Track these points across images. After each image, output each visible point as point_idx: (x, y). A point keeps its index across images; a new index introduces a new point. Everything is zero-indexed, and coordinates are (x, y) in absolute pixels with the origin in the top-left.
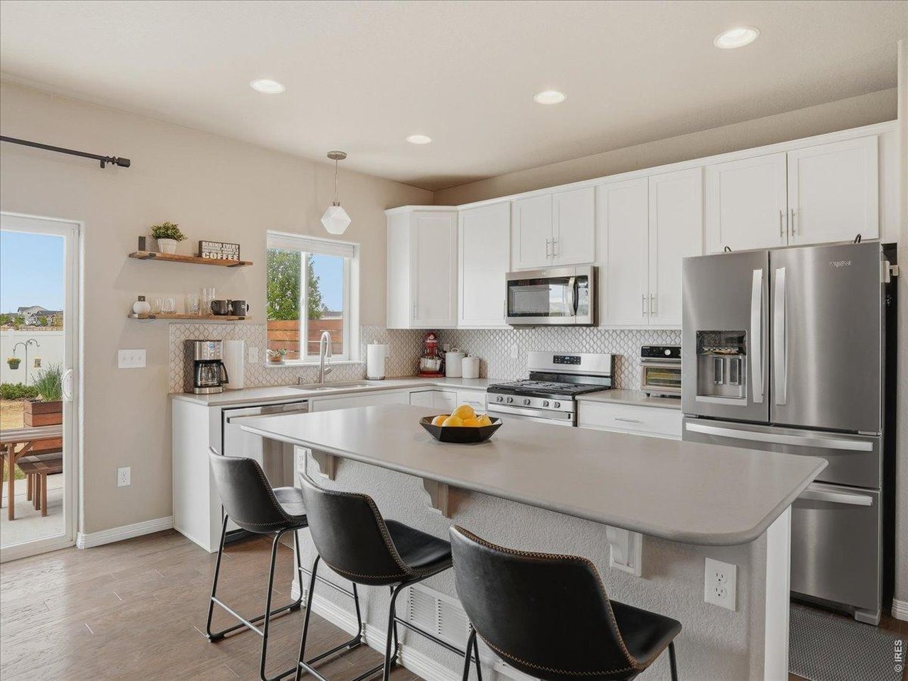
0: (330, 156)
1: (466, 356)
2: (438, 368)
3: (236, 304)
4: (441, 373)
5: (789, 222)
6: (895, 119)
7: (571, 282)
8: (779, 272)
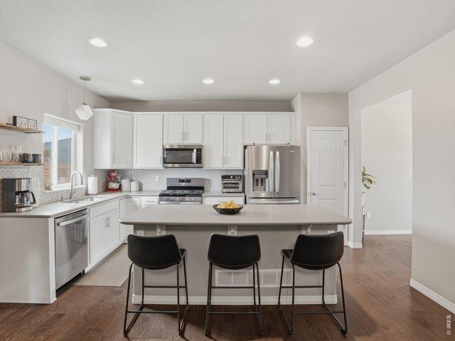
0: (81, 78)
1: (132, 181)
2: (118, 187)
3: (35, 156)
4: (120, 189)
5: (268, 136)
6: (294, 111)
7: (195, 150)
8: (278, 153)
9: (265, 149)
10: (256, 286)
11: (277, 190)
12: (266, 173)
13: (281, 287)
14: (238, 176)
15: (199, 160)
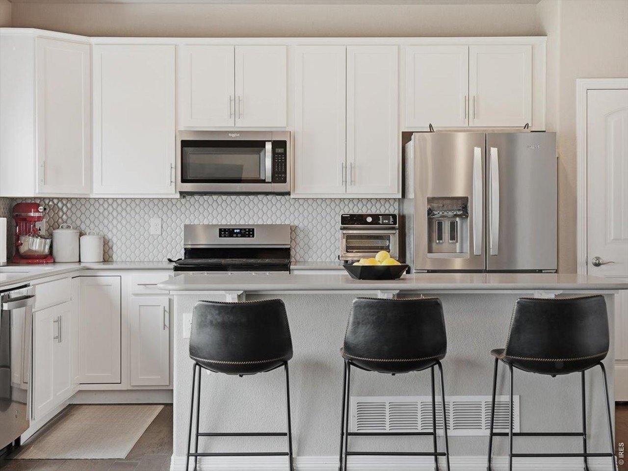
1: (82, 234)
2: (46, 249)
4: (50, 256)
5: (471, 105)
6: (545, 35)
7: (269, 146)
8: (494, 151)
9: (461, 142)
10: (440, 432)
11: (493, 250)
12: (463, 205)
13: (493, 434)
14: (386, 216)
15: (280, 173)
